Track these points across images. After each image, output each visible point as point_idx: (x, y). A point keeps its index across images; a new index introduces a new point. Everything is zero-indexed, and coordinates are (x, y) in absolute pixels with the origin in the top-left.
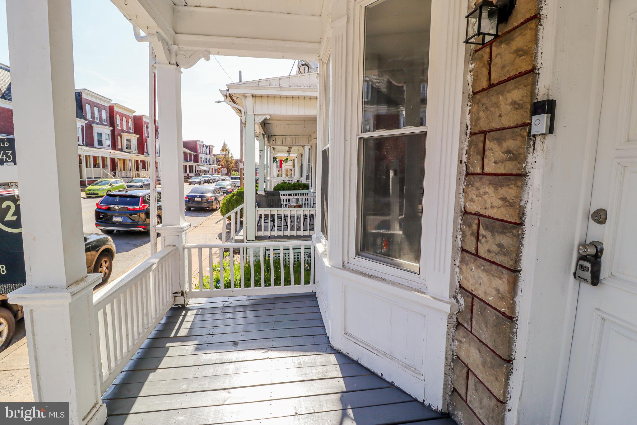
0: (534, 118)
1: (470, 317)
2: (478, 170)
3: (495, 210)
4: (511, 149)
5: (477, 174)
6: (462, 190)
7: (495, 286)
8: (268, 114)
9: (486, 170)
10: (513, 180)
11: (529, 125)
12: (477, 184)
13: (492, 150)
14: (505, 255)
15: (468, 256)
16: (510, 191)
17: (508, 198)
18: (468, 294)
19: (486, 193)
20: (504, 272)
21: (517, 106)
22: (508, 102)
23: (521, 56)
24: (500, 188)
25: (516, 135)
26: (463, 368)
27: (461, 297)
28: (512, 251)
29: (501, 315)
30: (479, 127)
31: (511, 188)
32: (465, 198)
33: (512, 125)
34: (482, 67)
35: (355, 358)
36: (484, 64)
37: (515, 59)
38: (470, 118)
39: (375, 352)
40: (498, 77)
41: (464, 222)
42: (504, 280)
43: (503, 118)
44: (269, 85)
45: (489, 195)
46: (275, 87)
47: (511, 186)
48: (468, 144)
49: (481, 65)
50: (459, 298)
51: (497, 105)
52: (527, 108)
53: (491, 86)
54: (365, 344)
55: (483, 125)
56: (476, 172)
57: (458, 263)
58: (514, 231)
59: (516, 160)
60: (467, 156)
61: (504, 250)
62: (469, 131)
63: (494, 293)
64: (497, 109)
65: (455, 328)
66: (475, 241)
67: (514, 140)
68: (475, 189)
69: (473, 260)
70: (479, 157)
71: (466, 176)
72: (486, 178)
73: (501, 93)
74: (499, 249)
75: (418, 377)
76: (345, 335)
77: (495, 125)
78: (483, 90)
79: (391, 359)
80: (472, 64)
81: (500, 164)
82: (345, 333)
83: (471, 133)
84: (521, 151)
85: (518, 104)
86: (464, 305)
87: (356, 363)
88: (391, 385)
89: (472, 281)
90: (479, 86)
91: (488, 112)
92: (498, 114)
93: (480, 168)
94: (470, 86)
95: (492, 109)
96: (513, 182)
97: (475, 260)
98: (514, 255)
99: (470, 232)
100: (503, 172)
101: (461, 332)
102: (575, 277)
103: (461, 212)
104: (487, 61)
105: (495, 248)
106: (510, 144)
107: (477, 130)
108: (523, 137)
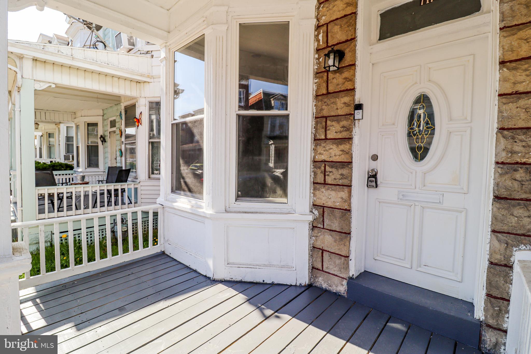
0: (356, 111)
1: (322, 219)
2: (323, 137)
3: (337, 157)
4: (345, 125)
5: (322, 139)
6: (313, 149)
7: (340, 196)
8: (53, 82)
9: (329, 136)
10: (347, 141)
11: (354, 114)
12: (323, 145)
13: (334, 126)
14: (345, 178)
15: (319, 186)
16: (346, 146)
17: (345, 150)
18: (319, 207)
19: (331, 149)
20: (345, 188)
21: (347, 105)
22: (342, 103)
23: (348, 81)
24: (340, 145)
25: (347, 119)
26: (319, 251)
27: (315, 210)
28: (349, 176)
29: (344, 211)
30: (322, 114)
31: (346, 145)
32: (315, 153)
33: (343, 114)
34: (323, 82)
35: (239, 279)
36: (324, 81)
37: (345, 82)
38: (316, 109)
39: (257, 267)
40: (334, 90)
41: (315, 167)
42: (345, 192)
43: (339, 110)
44: (58, 52)
45: (333, 149)
46: (66, 56)
47: (346, 144)
48: (315, 123)
49: (323, 81)
50: (314, 211)
51: (334, 103)
52: (352, 107)
53: (328, 93)
54: (248, 265)
55: (325, 113)
56: (321, 138)
57: (312, 191)
58: (350, 166)
59: (348, 131)
60: (315, 129)
61: (344, 177)
62: (315, 116)
63: (340, 200)
64: (335, 105)
65: (311, 230)
66: (323, 176)
67: (347, 121)
68: (322, 147)
69: (323, 187)
70: (324, 130)
71: (314, 141)
72: (328, 141)
73: (338, 97)
74: (342, 176)
75: (291, 269)
76: (228, 265)
77: (333, 114)
78: (323, 94)
79: (270, 267)
80: (316, 80)
81: (339, 133)
82: (228, 264)
83: (315, 117)
84: (351, 126)
85: (348, 104)
86: (318, 214)
87: (241, 282)
88: (273, 284)
89: (324, 198)
90: (321, 92)
91: (329, 107)
92: (335, 108)
93: (324, 136)
94: (315, 92)
95: (332, 105)
96: (347, 142)
97: (324, 187)
98: (350, 178)
99: (320, 171)
100: (340, 137)
101: (316, 230)
102: (367, 187)
103: (312, 161)
104: (326, 80)
105: (338, 176)
106: (344, 123)
107: (320, 115)
108: (351, 120)
